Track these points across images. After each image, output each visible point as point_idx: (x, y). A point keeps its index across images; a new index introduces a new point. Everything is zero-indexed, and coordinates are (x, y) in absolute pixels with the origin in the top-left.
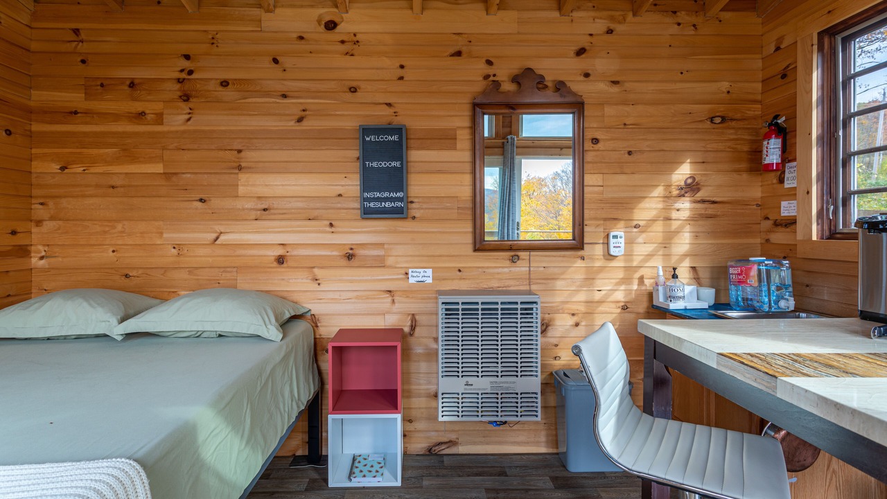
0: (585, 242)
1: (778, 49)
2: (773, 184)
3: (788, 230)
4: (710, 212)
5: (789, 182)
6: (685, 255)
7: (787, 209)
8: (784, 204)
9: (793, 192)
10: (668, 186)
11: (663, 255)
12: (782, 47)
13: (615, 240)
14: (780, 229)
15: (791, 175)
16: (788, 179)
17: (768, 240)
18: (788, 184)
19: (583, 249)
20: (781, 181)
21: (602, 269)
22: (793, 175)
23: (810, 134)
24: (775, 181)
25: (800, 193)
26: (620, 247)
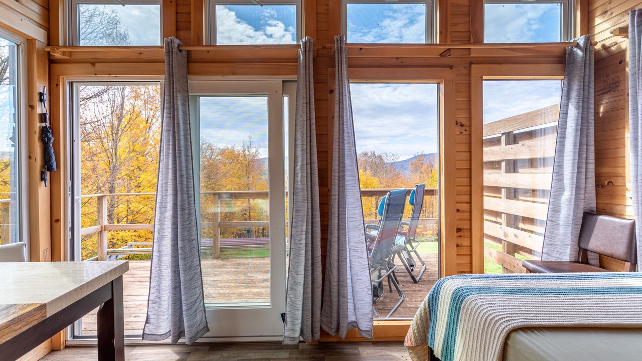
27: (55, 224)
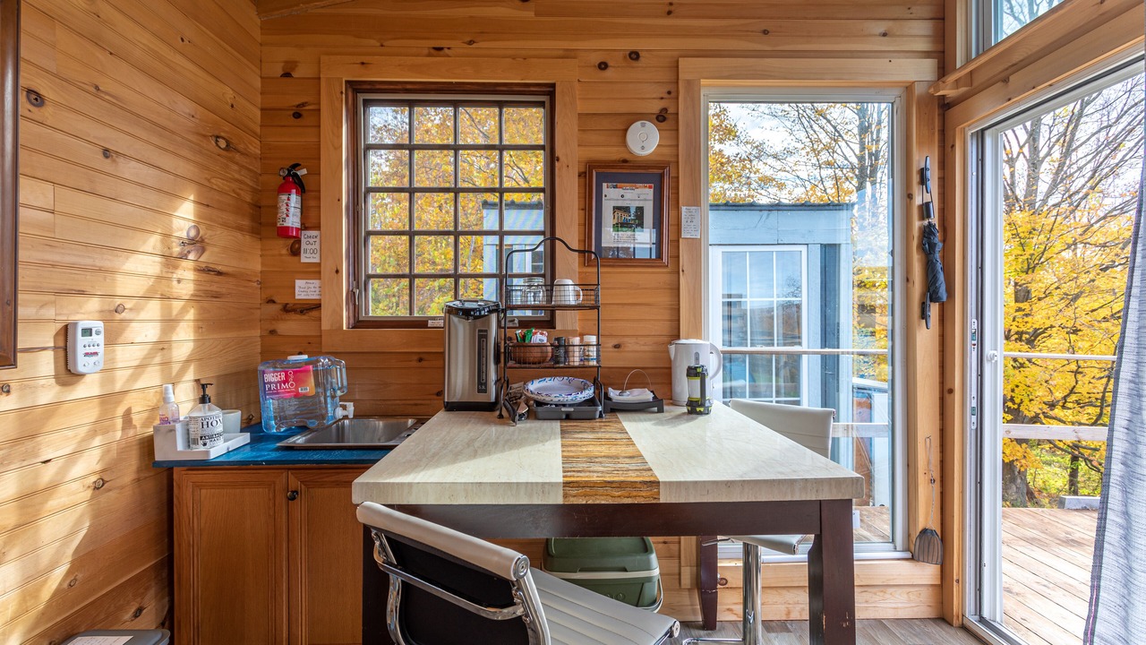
0: (19, 346)
1: (287, 75)
2: (281, 255)
3: (304, 317)
4: (214, 288)
5: (308, 255)
6: (188, 361)
7: (305, 290)
8: (299, 283)
9: (317, 269)
10: (167, 236)
11: (162, 364)
12: (295, 75)
13: (87, 339)
14: (293, 316)
15: (309, 247)
16: (306, 251)
17: (273, 332)
18: (305, 258)
19: (13, 364)
20: (296, 252)
21: (53, 408)
22: (313, 247)
23: (340, 200)
24: (284, 251)
25: (327, 270)
26: (96, 354)
27: (946, 395)
